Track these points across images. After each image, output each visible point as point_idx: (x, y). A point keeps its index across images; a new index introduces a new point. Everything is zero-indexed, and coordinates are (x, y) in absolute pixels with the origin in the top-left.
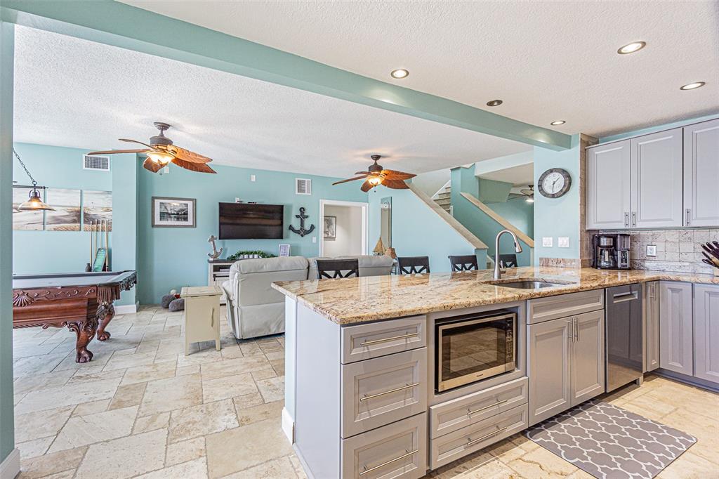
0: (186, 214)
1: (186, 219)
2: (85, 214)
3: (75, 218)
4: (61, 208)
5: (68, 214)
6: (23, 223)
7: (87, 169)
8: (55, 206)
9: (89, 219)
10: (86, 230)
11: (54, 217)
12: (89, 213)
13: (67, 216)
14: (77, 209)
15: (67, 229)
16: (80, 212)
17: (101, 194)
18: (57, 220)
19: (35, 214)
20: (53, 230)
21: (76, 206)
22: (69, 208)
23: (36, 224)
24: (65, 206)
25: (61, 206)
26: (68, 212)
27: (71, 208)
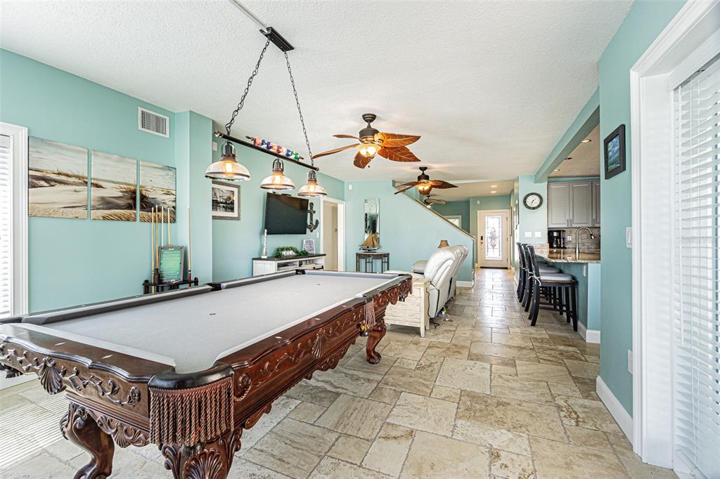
0: (232, 203)
1: (232, 209)
2: (143, 197)
3: (130, 201)
4: (113, 185)
5: (121, 194)
6: (57, 206)
7: (143, 129)
8: (103, 180)
9: (147, 204)
10: (143, 220)
11: (103, 198)
12: (147, 195)
13: (120, 197)
14: (132, 188)
15: (120, 219)
16: (134, 192)
17: (161, 168)
18: (107, 204)
19: (75, 191)
20: (101, 218)
21: (131, 183)
22: (122, 186)
23: (77, 209)
24: (117, 183)
25: (113, 182)
26: (121, 192)
27: (125, 186)
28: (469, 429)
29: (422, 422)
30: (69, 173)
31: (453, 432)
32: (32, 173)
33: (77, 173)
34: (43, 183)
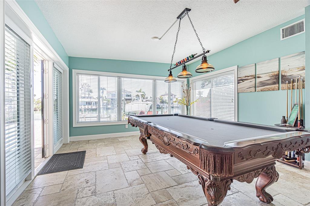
2: (283, 76)
3: (275, 80)
4: (266, 75)
5: (269, 78)
6: (245, 88)
7: (284, 39)
9: (286, 79)
10: (283, 89)
11: (261, 82)
12: (285, 75)
13: (269, 79)
14: (276, 73)
15: (269, 90)
16: (278, 75)
18: (263, 84)
19: (251, 82)
20: (260, 91)
21: (275, 71)
22: (270, 74)
23: (251, 88)
24: (268, 73)
25: (266, 74)
26: (270, 77)
27: (272, 74)
28: (106, 199)
29: (130, 191)
30: (249, 75)
31: (114, 194)
32: (238, 79)
33: (251, 75)
34: (241, 81)
